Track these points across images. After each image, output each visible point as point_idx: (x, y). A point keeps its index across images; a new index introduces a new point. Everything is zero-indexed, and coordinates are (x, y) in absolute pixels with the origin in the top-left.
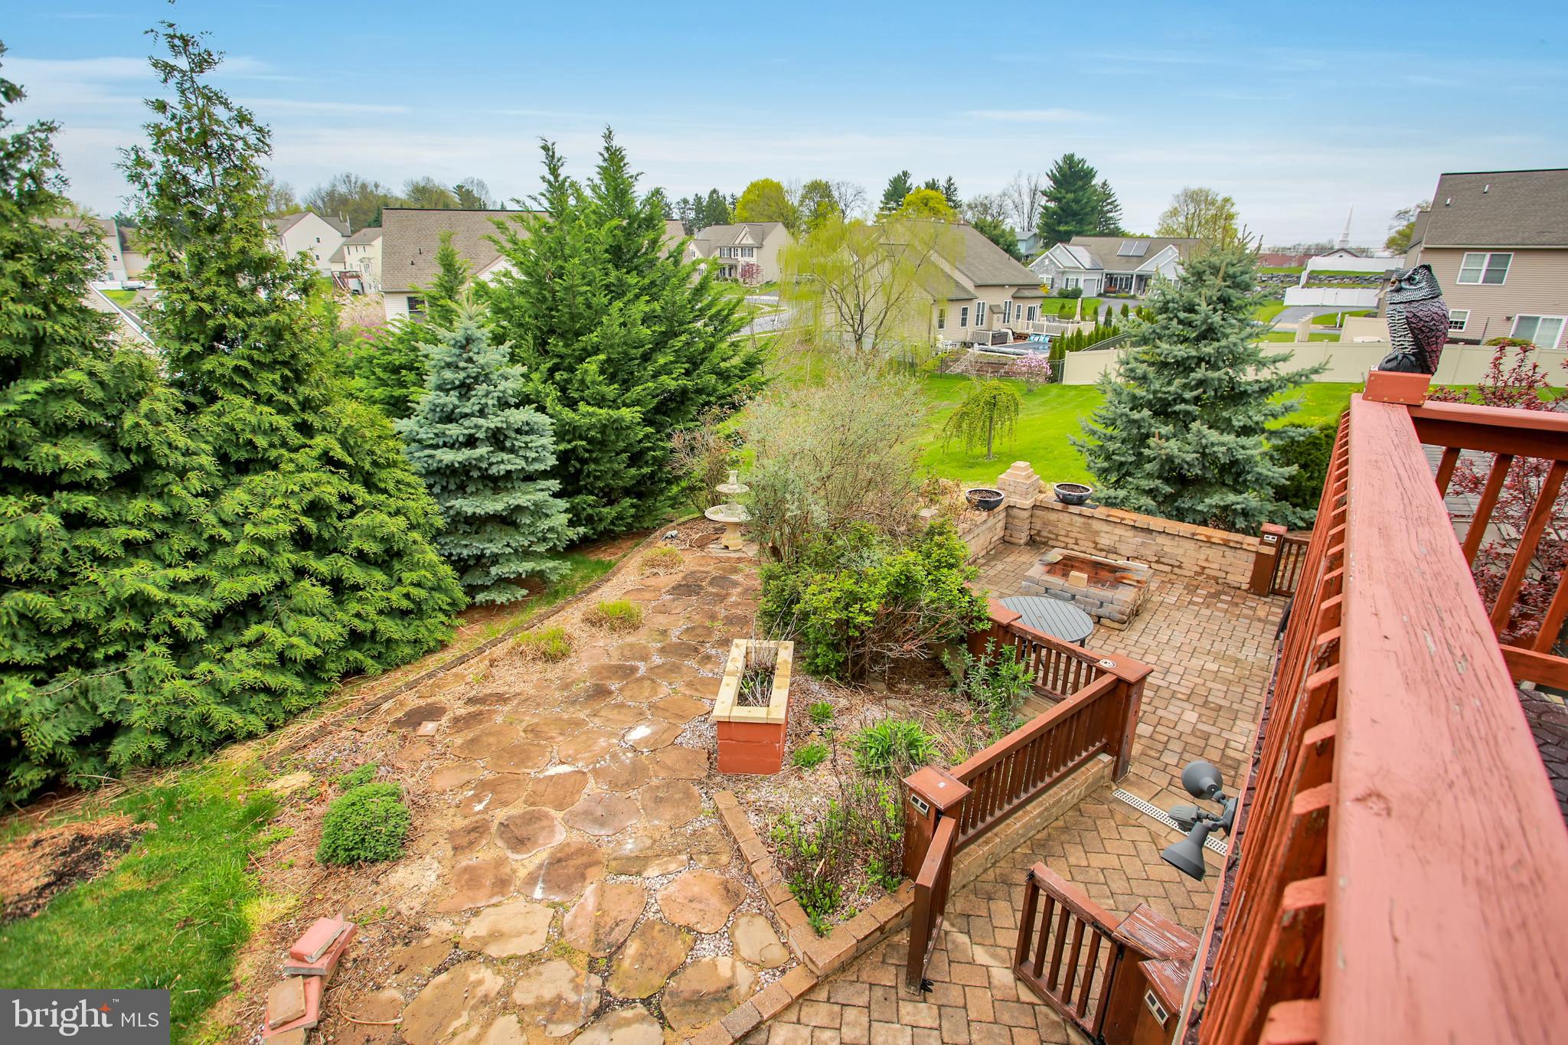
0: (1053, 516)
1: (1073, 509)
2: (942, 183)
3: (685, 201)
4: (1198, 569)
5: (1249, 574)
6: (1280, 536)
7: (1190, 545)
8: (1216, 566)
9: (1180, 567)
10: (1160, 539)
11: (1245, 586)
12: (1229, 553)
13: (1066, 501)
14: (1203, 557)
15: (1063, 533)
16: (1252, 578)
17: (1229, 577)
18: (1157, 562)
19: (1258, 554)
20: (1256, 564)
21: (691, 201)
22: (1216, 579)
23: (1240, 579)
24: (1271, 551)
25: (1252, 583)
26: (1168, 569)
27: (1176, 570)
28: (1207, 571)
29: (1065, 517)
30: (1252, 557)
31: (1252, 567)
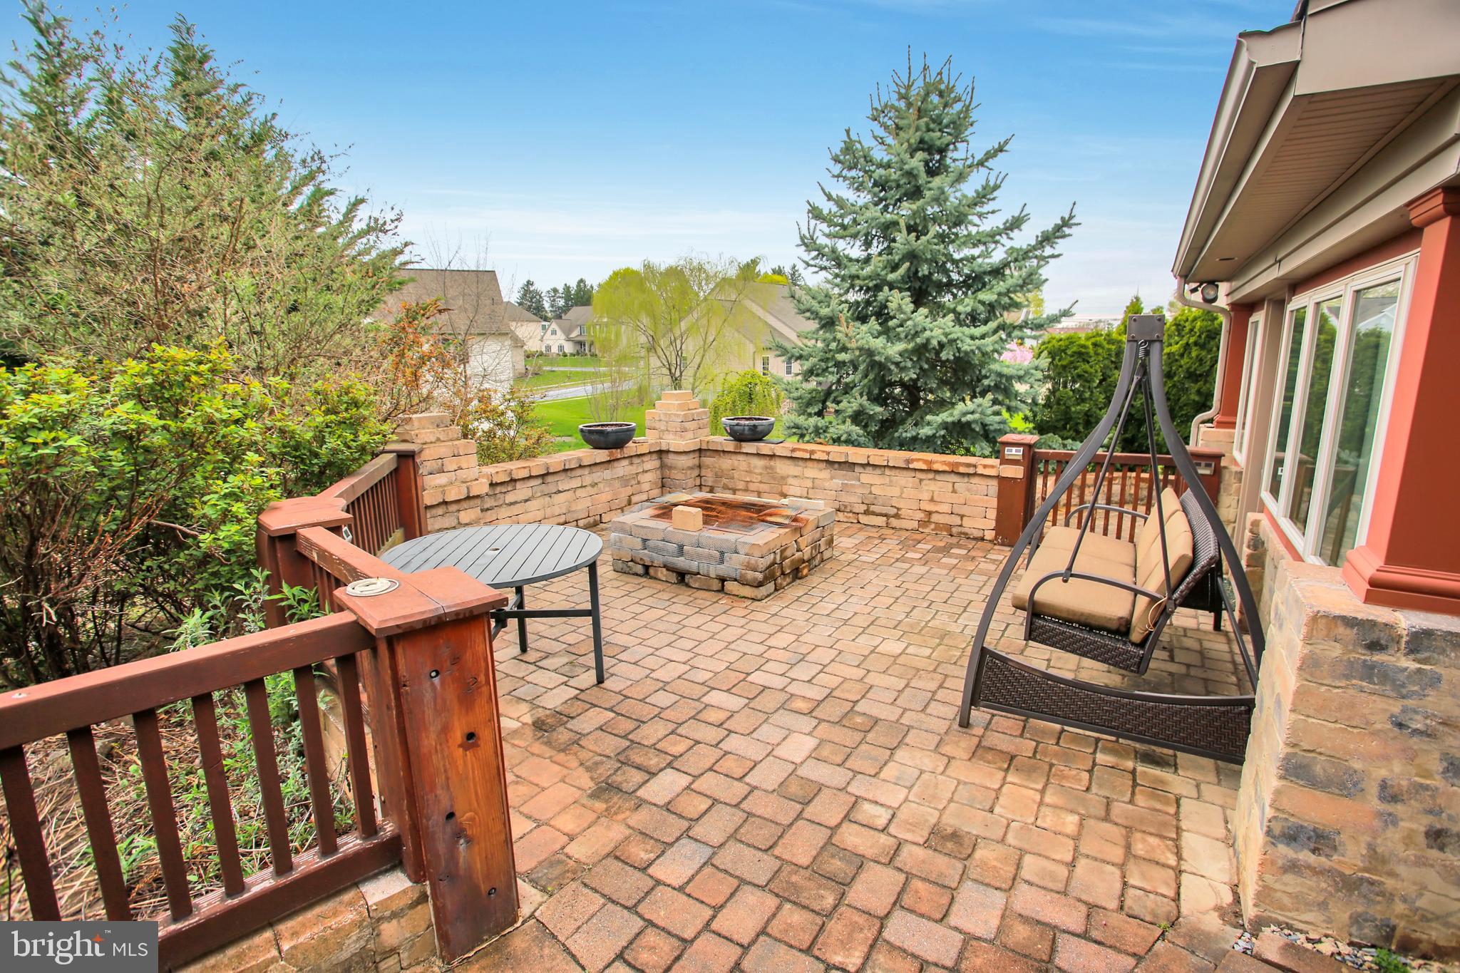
0: (726, 463)
1: (749, 447)
2: (788, 270)
3: (555, 290)
4: (920, 515)
5: (992, 514)
6: (1029, 447)
7: (905, 479)
8: (945, 508)
9: (897, 516)
10: (868, 477)
11: (990, 535)
12: (961, 484)
13: (739, 436)
14: (926, 496)
15: (741, 485)
16: (998, 520)
17: (966, 522)
18: (867, 512)
19: (1002, 480)
20: (1000, 496)
21: (561, 290)
22: (948, 528)
23: (981, 524)
24: (1017, 472)
25: (998, 529)
26: (881, 521)
27: (894, 522)
28: (935, 518)
29: (740, 462)
30: (994, 486)
31: (994, 502)
